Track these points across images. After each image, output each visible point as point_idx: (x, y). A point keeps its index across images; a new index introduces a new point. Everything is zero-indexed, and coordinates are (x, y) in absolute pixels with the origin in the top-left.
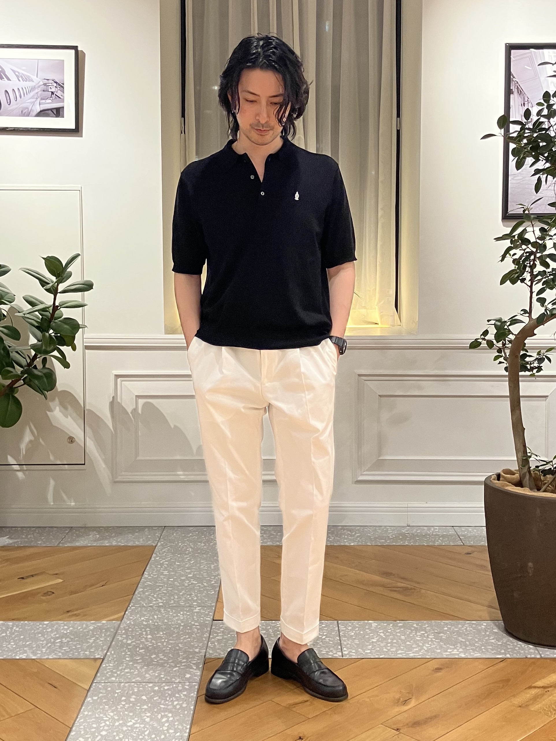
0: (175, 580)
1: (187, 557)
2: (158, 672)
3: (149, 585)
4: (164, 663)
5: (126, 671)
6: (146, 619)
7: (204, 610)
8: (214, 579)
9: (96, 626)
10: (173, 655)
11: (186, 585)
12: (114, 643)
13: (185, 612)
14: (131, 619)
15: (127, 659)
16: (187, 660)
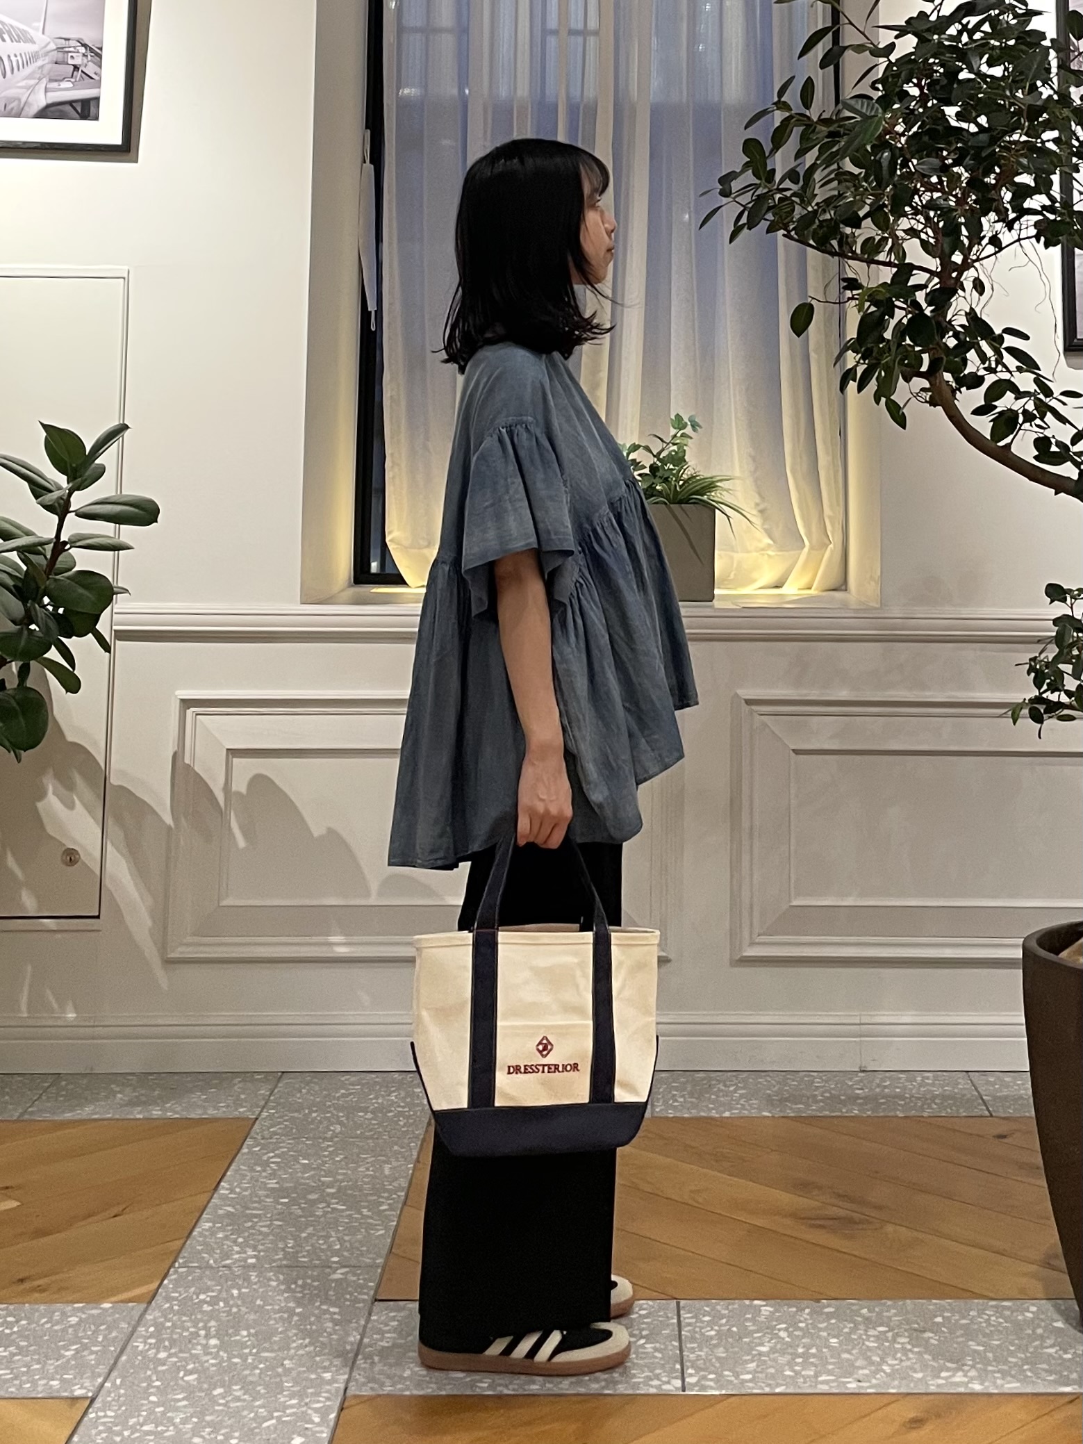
0: (294, 1202)
1: (329, 1146)
2: (223, 1431)
3: (229, 1214)
4: (244, 1408)
5: (145, 1428)
6: (211, 1297)
7: (355, 1275)
8: (388, 1198)
9: (83, 1316)
10: (266, 1387)
11: (319, 1213)
12: (124, 1358)
13: (309, 1281)
14: (175, 1299)
15: (153, 1398)
16: (301, 1400)
